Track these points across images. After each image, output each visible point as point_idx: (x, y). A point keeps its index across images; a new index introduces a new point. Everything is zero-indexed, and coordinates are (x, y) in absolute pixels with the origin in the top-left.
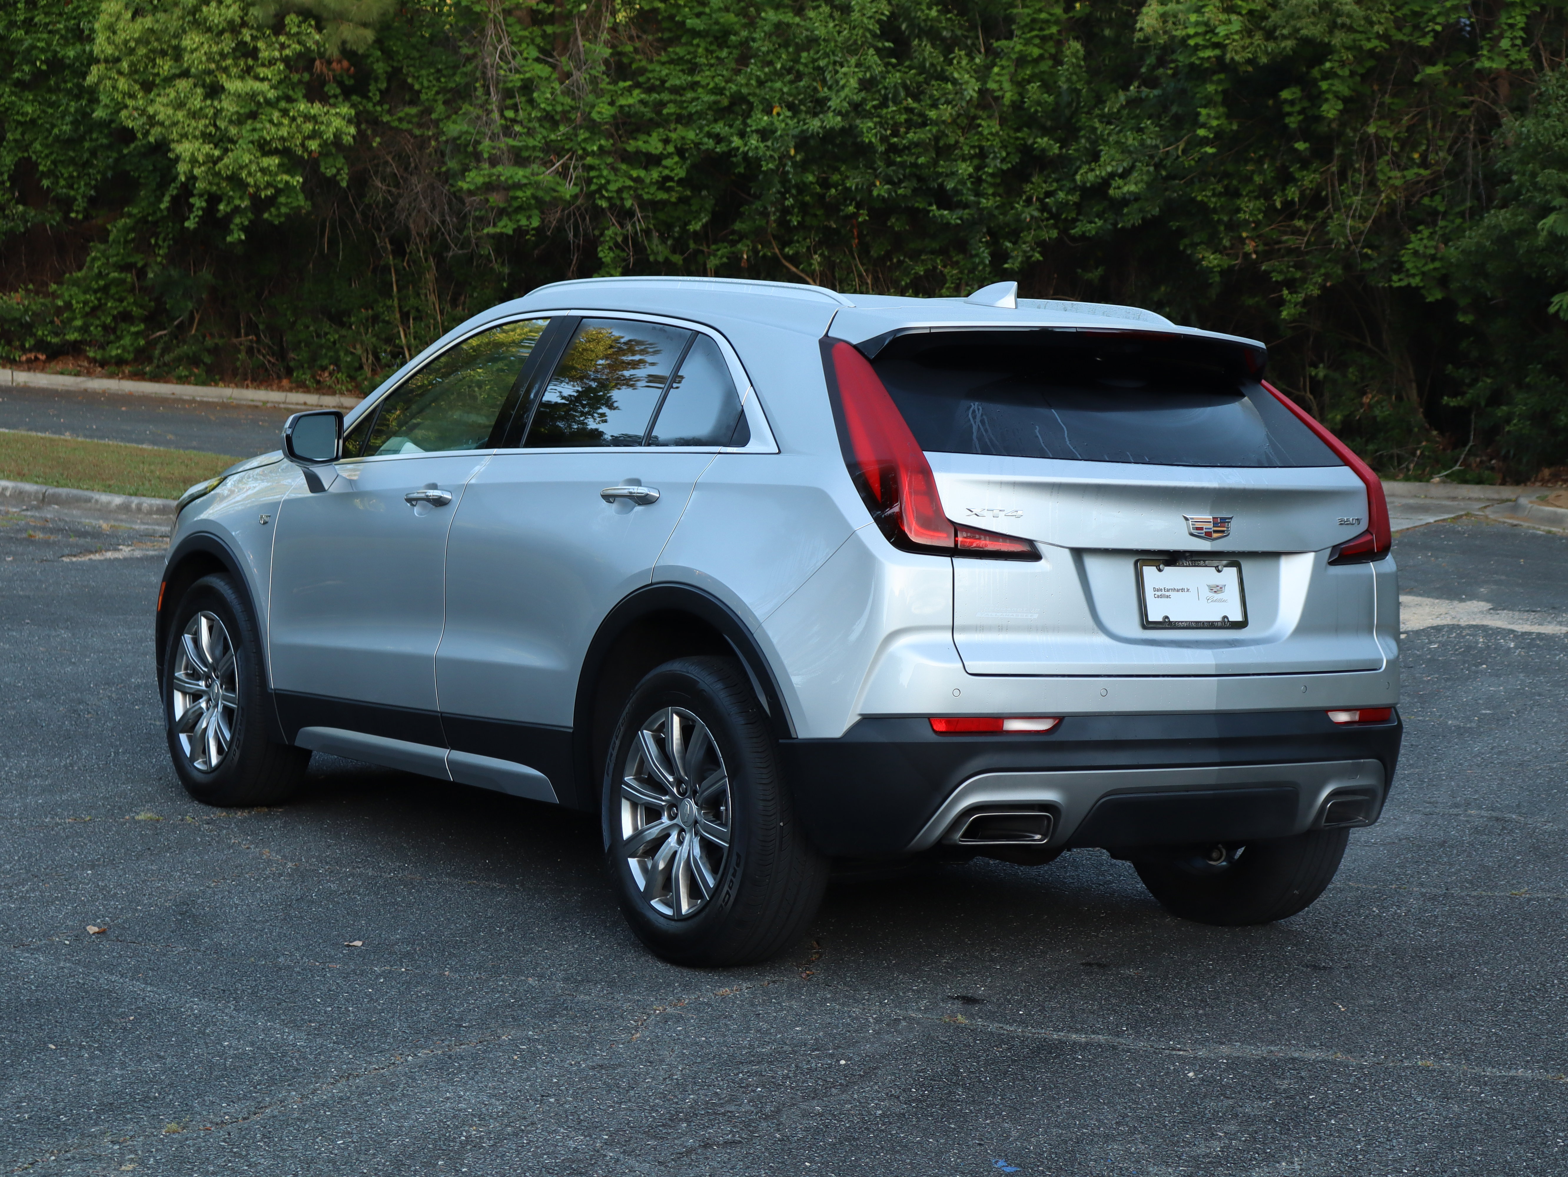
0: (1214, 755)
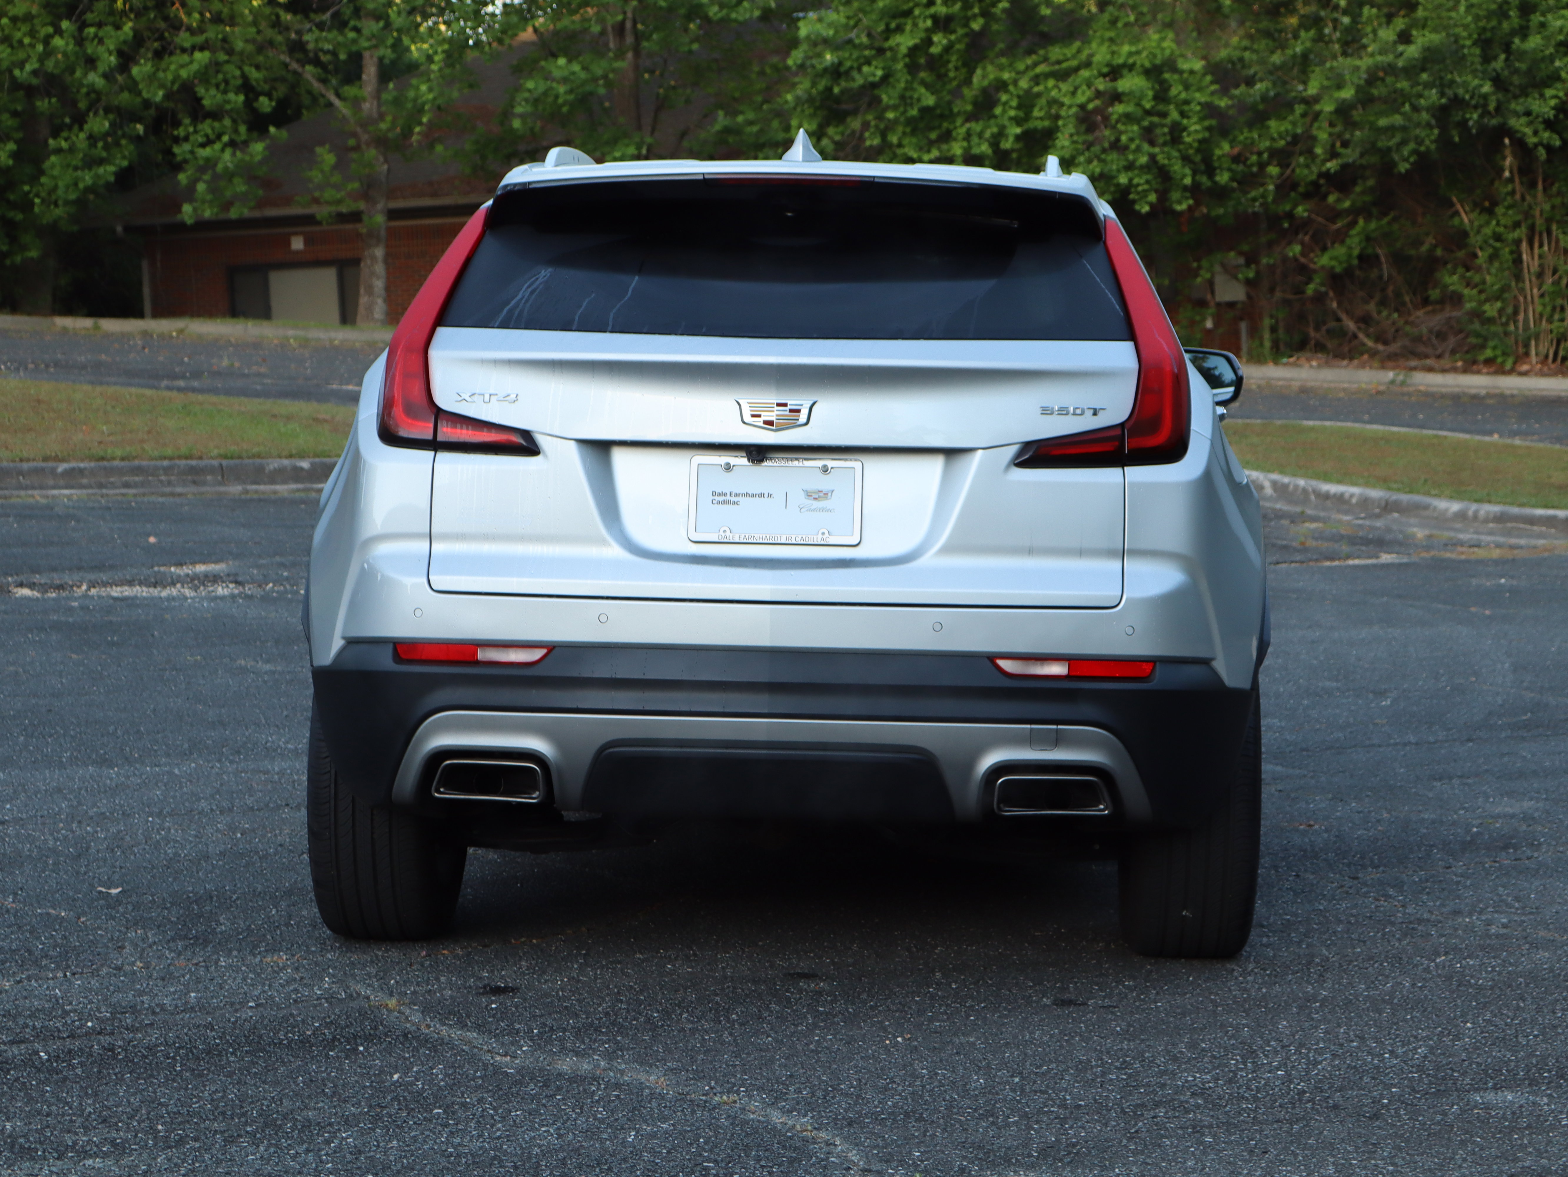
0: (761, 701)
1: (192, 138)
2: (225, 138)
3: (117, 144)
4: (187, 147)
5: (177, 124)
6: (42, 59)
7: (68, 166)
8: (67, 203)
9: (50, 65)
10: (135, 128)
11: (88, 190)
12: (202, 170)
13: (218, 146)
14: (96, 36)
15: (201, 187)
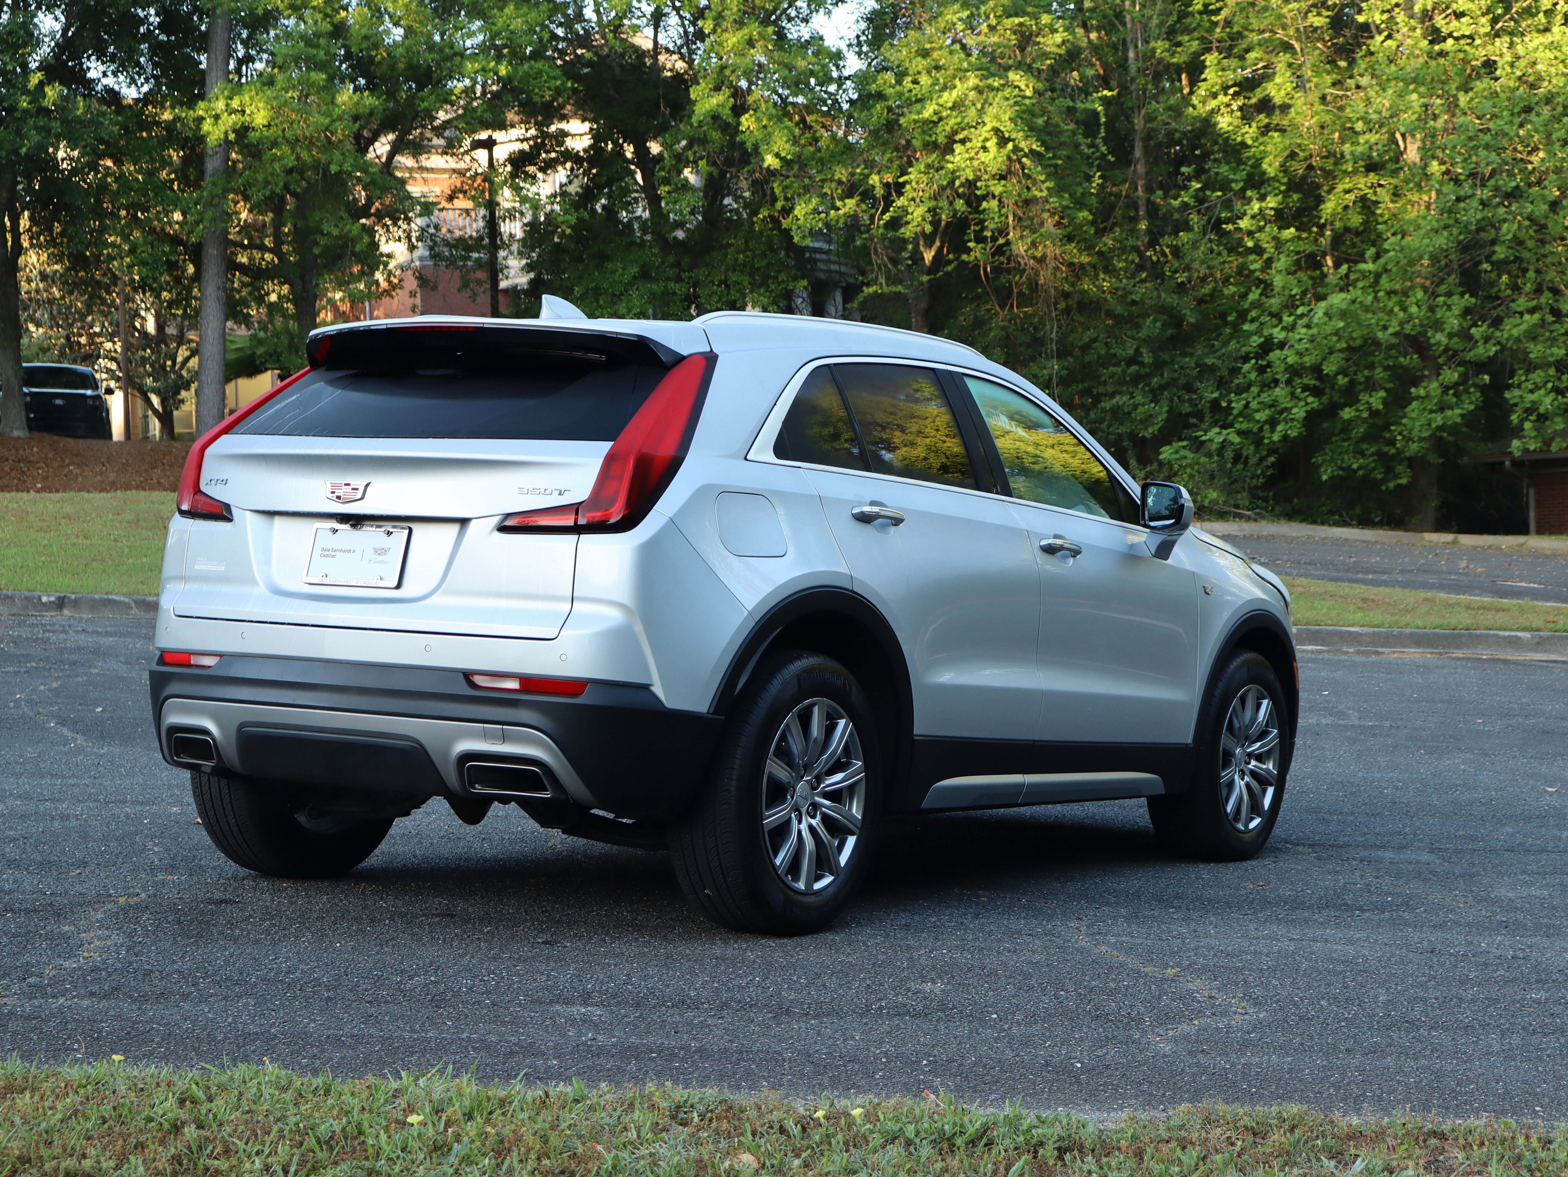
1: (1523, 385)
2: (1550, 385)
3: (1467, 391)
4: (1517, 392)
5: (1512, 374)
6: (1401, 324)
7: (1424, 409)
8: (1421, 439)
9: (1408, 328)
10: (1482, 379)
11: (1439, 428)
12: (1529, 411)
13: (1542, 392)
14: (1445, 304)
15: (1527, 425)
